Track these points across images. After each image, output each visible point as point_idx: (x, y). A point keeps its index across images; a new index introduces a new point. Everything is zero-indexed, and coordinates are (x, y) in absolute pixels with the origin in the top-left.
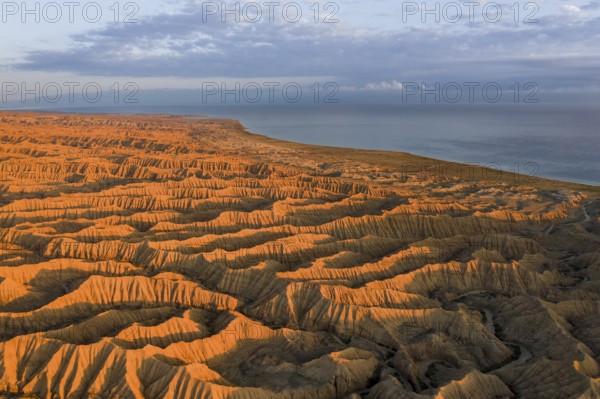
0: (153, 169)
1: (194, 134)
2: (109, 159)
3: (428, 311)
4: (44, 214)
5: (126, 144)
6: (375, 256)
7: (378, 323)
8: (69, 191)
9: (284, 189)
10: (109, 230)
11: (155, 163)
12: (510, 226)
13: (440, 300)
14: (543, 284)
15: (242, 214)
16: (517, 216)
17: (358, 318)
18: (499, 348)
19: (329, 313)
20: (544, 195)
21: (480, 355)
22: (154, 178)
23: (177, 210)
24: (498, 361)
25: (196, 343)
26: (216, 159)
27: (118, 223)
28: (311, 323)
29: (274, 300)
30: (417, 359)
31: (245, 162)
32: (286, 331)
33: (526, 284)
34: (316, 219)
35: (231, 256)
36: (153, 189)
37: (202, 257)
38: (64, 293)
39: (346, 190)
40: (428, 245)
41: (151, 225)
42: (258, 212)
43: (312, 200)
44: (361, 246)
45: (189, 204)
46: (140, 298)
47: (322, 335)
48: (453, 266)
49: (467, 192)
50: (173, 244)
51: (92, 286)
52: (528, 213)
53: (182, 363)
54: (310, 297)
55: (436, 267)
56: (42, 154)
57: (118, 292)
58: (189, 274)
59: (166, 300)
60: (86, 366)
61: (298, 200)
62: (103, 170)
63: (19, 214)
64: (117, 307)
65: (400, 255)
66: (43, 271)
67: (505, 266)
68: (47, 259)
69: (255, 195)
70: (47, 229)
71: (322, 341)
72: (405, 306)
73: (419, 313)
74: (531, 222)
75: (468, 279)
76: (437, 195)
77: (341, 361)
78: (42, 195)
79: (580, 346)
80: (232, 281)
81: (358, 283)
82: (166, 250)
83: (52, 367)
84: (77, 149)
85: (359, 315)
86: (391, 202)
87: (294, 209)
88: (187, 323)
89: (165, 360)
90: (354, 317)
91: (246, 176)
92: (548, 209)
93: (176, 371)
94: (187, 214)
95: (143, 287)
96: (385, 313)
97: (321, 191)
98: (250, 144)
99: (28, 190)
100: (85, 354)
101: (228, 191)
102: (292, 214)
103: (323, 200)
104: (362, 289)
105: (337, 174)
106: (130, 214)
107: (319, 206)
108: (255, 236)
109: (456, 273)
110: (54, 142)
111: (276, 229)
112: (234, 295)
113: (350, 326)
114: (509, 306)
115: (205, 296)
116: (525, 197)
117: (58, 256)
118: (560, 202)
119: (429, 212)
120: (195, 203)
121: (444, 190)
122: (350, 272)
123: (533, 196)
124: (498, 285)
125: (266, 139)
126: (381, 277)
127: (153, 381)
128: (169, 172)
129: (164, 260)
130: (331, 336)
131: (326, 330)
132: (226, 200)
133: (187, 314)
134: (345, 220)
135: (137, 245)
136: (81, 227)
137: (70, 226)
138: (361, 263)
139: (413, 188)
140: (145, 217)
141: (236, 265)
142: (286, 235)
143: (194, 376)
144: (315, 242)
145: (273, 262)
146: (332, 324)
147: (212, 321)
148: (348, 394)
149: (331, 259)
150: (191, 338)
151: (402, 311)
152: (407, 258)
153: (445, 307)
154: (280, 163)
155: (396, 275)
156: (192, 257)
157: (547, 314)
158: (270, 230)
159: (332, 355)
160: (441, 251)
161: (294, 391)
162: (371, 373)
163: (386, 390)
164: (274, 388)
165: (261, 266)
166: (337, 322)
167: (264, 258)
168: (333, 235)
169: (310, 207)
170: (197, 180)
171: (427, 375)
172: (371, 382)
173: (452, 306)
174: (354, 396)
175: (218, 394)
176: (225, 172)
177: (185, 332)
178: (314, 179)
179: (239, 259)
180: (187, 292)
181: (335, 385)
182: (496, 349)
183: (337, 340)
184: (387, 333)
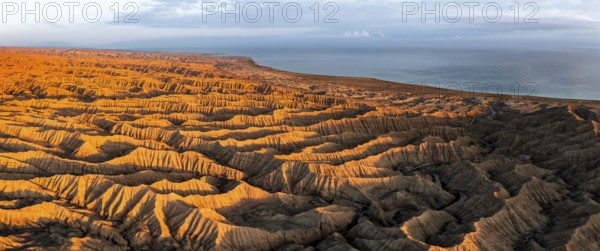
0: (188, 87)
1: (218, 66)
2: (159, 79)
3: (393, 178)
4: (114, 109)
5: (171, 70)
6: (351, 146)
7: (355, 188)
8: (131, 97)
9: (283, 101)
10: (153, 122)
11: (190, 83)
12: (447, 121)
13: (401, 171)
14: (471, 154)
15: (250, 117)
16: (451, 115)
17: (338, 185)
18: (445, 195)
19: (316, 183)
20: (467, 101)
21: (433, 201)
22: (188, 92)
23: (203, 113)
24: (446, 203)
25: (208, 197)
26: (233, 82)
27: (161, 118)
28: (301, 190)
29: (272, 174)
30: (386, 209)
31: (255, 85)
32: (280, 194)
33: (460, 155)
34: (306, 122)
35: (240, 144)
36: (186, 99)
37: (218, 143)
38: (119, 156)
39: (330, 102)
40: (392, 136)
41: (183, 121)
42: (262, 116)
43: (303, 109)
44: (341, 140)
45: (212, 110)
46: (170, 166)
47: (310, 198)
48: (410, 148)
49: (417, 102)
50: (198, 133)
51: (138, 154)
52: (458, 113)
53: (194, 207)
54: (301, 170)
55: (397, 149)
56: (119, 75)
57: (155, 160)
58: (206, 154)
59: (189, 169)
60: (128, 199)
61: (293, 109)
62: (155, 85)
63: (99, 108)
64: (154, 170)
65: (371, 143)
66: (108, 141)
67: (446, 144)
68: (112, 135)
69: (260, 105)
70: (114, 118)
71: (310, 202)
72: (375, 176)
73: (386, 179)
74: (460, 118)
75: (420, 156)
76: (396, 105)
77: (325, 212)
78: (114, 98)
79: (497, 184)
80: (240, 160)
81: (338, 163)
82: (193, 137)
83: (106, 196)
84: (139, 73)
85: (340, 183)
86: (364, 110)
87: (290, 115)
88: (203, 184)
89: (184, 204)
90: (336, 185)
91: (254, 93)
92: (470, 109)
93: (191, 211)
94: (209, 116)
95: (173, 159)
96: (360, 181)
97: (310, 104)
98: (259, 72)
99: (107, 95)
100: (128, 193)
101: (241, 103)
102: (288, 118)
103: (312, 109)
104: (342, 166)
105: (323, 93)
106: (169, 114)
107: (309, 113)
108: (259, 132)
109: (412, 153)
110: (126, 68)
111: (275, 128)
112: (241, 170)
113: (333, 191)
114: (450, 169)
115: (218, 169)
116: (455, 104)
117: (119, 134)
118: (476, 104)
119: (391, 115)
120: (216, 109)
121: (401, 102)
122: (333, 156)
123: (460, 102)
124: (441, 158)
125: (270, 70)
126: (357, 158)
127: (173, 216)
128: (199, 89)
129: (190, 143)
130: (316, 197)
131: (314, 195)
132: (239, 108)
133: (204, 178)
134: (329, 122)
135: (172, 132)
136: (136, 118)
137: (129, 117)
138: (341, 150)
139: (379, 101)
140: (180, 116)
141: (242, 150)
142: (283, 132)
143: (205, 216)
144: (306, 137)
145: (272, 149)
146: (318, 190)
147: (223, 185)
148: (331, 233)
149: (317, 147)
150: (205, 193)
151: (373, 179)
152: (376, 145)
153: (405, 174)
154: (280, 85)
155: (367, 156)
156: (211, 142)
157: (475, 170)
158: (270, 128)
159: (318, 209)
160: (400, 140)
161: (286, 232)
162: (350, 221)
163: (362, 228)
164: (269, 230)
165: (263, 151)
166: (322, 188)
167: (265, 146)
168: (319, 132)
169: (302, 114)
170: (219, 94)
171: (394, 218)
172: (350, 226)
173: (410, 173)
174: (336, 234)
175: (223, 229)
176: (240, 91)
177: (201, 189)
178: (305, 96)
179: (246, 146)
180: (205, 165)
181: (321, 228)
182: (443, 196)
183: (322, 201)
184: (362, 194)
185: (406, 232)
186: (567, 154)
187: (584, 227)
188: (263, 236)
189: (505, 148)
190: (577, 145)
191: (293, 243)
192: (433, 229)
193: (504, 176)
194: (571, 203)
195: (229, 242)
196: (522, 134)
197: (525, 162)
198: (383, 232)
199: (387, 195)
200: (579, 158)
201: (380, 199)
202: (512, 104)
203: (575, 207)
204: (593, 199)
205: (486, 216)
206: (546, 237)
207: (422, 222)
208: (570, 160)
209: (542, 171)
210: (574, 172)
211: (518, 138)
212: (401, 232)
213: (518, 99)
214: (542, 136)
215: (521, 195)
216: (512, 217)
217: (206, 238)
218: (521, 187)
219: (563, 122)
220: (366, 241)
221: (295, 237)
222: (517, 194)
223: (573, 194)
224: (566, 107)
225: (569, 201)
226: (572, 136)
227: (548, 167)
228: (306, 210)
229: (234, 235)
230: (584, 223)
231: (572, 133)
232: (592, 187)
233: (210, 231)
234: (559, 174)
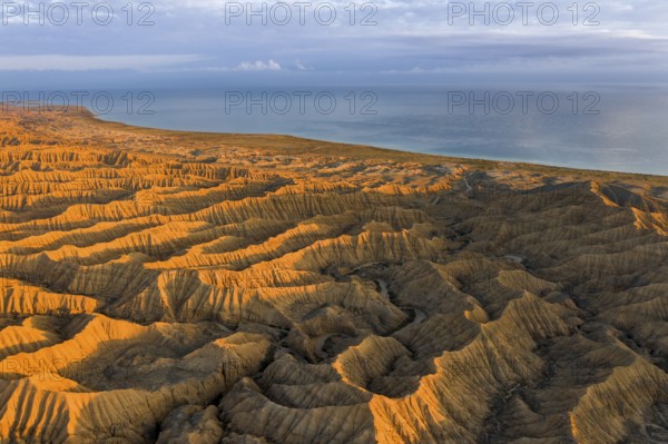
1: (26, 123)
3: (320, 286)
6: (259, 238)
7: (268, 304)
9: (148, 177)
12: (399, 199)
13: (333, 275)
14: (433, 249)
15: (95, 206)
16: (405, 190)
17: (244, 300)
18: (394, 312)
19: (211, 300)
20: (429, 169)
21: (376, 321)
23: (8, 209)
24: (394, 325)
25: (42, 353)
26: (57, 150)
28: (190, 314)
29: (143, 295)
30: (312, 335)
31: (98, 152)
32: (159, 325)
33: (416, 251)
34: (190, 207)
35: (85, 253)
37: (45, 257)
39: (223, 175)
40: (317, 222)
42: (117, 202)
43: (183, 187)
44: (244, 230)
45: (24, 202)
47: (204, 325)
48: (344, 240)
49: (354, 170)
50: (3, 245)
52: (415, 187)
53: (19, 377)
54: (187, 284)
55: (327, 242)
58: (26, 278)
61: (167, 188)
65: (288, 234)
67: (396, 234)
69: (112, 186)
71: (205, 332)
72: (295, 283)
73: (311, 288)
74: (418, 195)
75: (359, 253)
76: (323, 175)
77: (227, 346)
79: (470, 299)
80: (88, 279)
81: (241, 266)
85: (246, 297)
86: (276, 183)
87: (162, 198)
88: (29, 332)
90: (240, 301)
91: (99, 166)
92: (433, 181)
93: (16, 386)
94: (20, 213)
96: (273, 292)
97: (193, 178)
98: (102, 132)
101: (76, 184)
102: (161, 203)
103: (197, 187)
104: (247, 271)
105: (213, 160)
107: (192, 193)
108: (115, 229)
109: (348, 247)
111: (141, 220)
112: (92, 296)
113: (236, 312)
114: (402, 272)
115: (51, 301)
116: (411, 172)
118: (443, 174)
119: (316, 191)
120: (32, 199)
121: (331, 170)
122: (232, 256)
123: (418, 171)
124: (390, 255)
125: (123, 126)
126: (268, 258)
130: (214, 323)
131: (209, 320)
132: (74, 194)
133: (27, 322)
134: (224, 204)
138: (244, 246)
139: (298, 170)
141: (90, 262)
142: (154, 225)
143: (42, 387)
144: (190, 230)
145: (139, 254)
146: (215, 312)
147: (64, 326)
148: (238, 379)
149: (209, 245)
150: (35, 347)
151: (293, 289)
152: (296, 237)
153: (337, 280)
154: (142, 151)
155: (284, 253)
156: (31, 257)
157: (438, 275)
158: (133, 221)
159: (217, 342)
160: (331, 228)
161: (175, 386)
162: (263, 357)
163: (280, 367)
164: (149, 387)
165: (125, 259)
166: (221, 308)
167: (127, 251)
168: (210, 221)
169: (182, 194)
170: (34, 173)
171: (324, 350)
172: (264, 365)
173: (346, 278)
174: (245, 380)
175: (76, 403)
176: (72, 164)
177: (26, 341)
178: (185, 166)
179: (96, 255)
180: (26, 296)
181: (223, 373)
182: (392, 314)
183: (222, 327)
184: (278, 313)
185: (340, 371)
186: (583, 258)
187: (602, 386)
188: (142, 400)
189: (484, 243)
190: (601, 246)
191: (186, 403)
192: (378, 367)
193: (480, 286)
194: (583, 341)
195: (90, 425)
196: (511, 223)
197: (514, 266)
198: (309, 371)
199: (312, 313)
200: (603, 267)
201: (304, 318)
202: (498, 175)
203: (590, 349)
204: (621, 339)
205: (452, 349)
206: (540, 394)
207: (362, 355)
208: (588, 269)
209: (541, 284)
210: (593, 290)
211: (504, 228)
212: (333, 371)
213: (509, 168)
214: (544, 227)
215: (504, 318)
216: (489, 354)
217: (50, 427)
218: (505, 305)
219: (580, 207)
220: (286, 387)
221: (187, 393)
222: (498, 317)
223: (587, 327)
224: (588, 182)
225: (581, 337)
226: (596, 230)
227: (550, 277)
228: (199, 345)
229: (96, 408)
230: (603, 379)
231: (594, 226)
232: (621, 319)
233: (55, 413)
234: (567, 290)
